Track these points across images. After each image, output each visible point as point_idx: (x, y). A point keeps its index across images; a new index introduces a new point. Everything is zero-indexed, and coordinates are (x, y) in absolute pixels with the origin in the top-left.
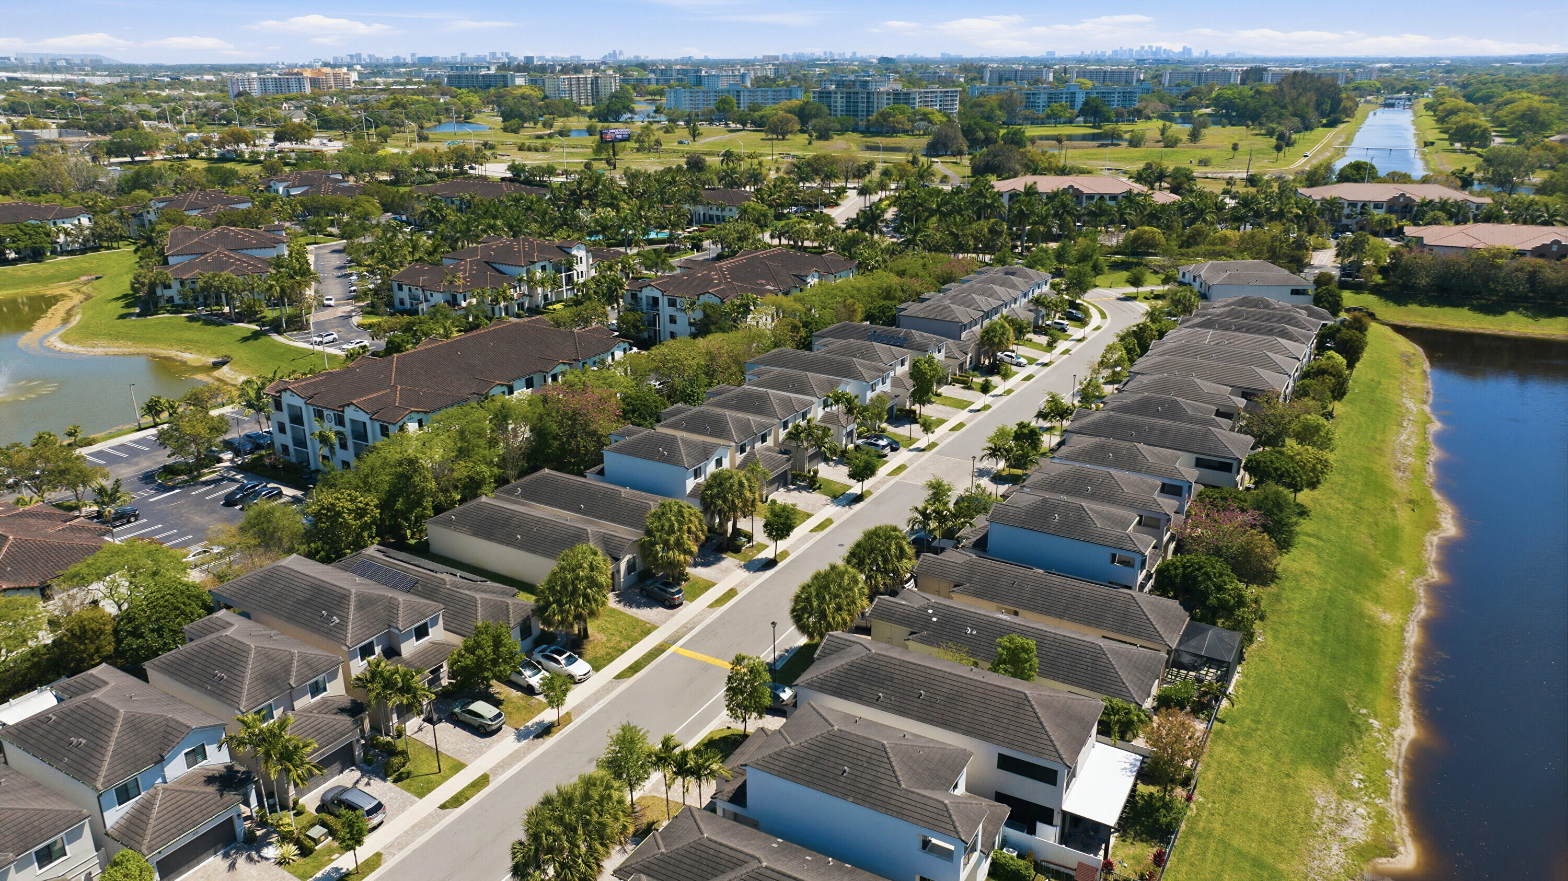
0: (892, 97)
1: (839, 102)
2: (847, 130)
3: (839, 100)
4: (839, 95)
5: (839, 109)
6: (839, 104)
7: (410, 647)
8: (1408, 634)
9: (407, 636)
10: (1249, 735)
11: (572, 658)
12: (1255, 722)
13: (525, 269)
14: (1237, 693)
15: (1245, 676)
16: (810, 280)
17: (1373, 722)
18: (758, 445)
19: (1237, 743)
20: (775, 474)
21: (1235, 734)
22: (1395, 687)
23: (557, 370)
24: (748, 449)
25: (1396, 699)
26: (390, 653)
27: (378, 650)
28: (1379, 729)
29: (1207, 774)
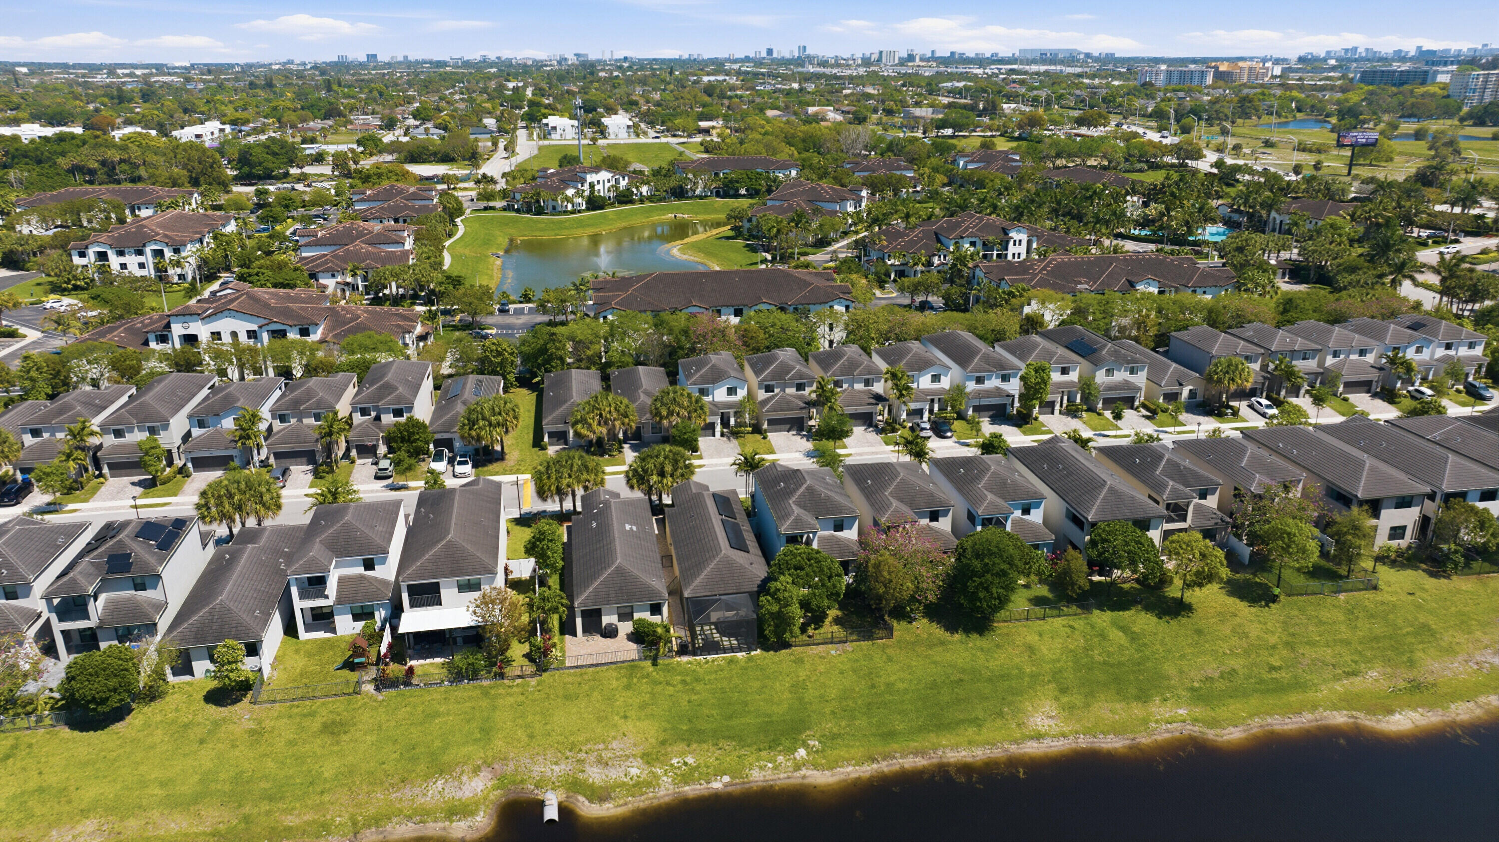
7: (388, 419)
8: (1035, 745)
9: (387, 411)
10: (657, 683)
11: (465, 463)
12: (684, 682)
13: (953, 241)
14: (713, 661)
15: (750, 659)
16: (1141, 287)
17: (802, 752)
18: (791, 391)
19: (635, 680)
20: (780, 415)
21: (648, 676)
22: (898, 755)
23: (757, 308)
24: (777, 390)
25: (874, 760)
26: (378, 418)
27: (373, 414)
28: (795, 759)
29: (568, 677)
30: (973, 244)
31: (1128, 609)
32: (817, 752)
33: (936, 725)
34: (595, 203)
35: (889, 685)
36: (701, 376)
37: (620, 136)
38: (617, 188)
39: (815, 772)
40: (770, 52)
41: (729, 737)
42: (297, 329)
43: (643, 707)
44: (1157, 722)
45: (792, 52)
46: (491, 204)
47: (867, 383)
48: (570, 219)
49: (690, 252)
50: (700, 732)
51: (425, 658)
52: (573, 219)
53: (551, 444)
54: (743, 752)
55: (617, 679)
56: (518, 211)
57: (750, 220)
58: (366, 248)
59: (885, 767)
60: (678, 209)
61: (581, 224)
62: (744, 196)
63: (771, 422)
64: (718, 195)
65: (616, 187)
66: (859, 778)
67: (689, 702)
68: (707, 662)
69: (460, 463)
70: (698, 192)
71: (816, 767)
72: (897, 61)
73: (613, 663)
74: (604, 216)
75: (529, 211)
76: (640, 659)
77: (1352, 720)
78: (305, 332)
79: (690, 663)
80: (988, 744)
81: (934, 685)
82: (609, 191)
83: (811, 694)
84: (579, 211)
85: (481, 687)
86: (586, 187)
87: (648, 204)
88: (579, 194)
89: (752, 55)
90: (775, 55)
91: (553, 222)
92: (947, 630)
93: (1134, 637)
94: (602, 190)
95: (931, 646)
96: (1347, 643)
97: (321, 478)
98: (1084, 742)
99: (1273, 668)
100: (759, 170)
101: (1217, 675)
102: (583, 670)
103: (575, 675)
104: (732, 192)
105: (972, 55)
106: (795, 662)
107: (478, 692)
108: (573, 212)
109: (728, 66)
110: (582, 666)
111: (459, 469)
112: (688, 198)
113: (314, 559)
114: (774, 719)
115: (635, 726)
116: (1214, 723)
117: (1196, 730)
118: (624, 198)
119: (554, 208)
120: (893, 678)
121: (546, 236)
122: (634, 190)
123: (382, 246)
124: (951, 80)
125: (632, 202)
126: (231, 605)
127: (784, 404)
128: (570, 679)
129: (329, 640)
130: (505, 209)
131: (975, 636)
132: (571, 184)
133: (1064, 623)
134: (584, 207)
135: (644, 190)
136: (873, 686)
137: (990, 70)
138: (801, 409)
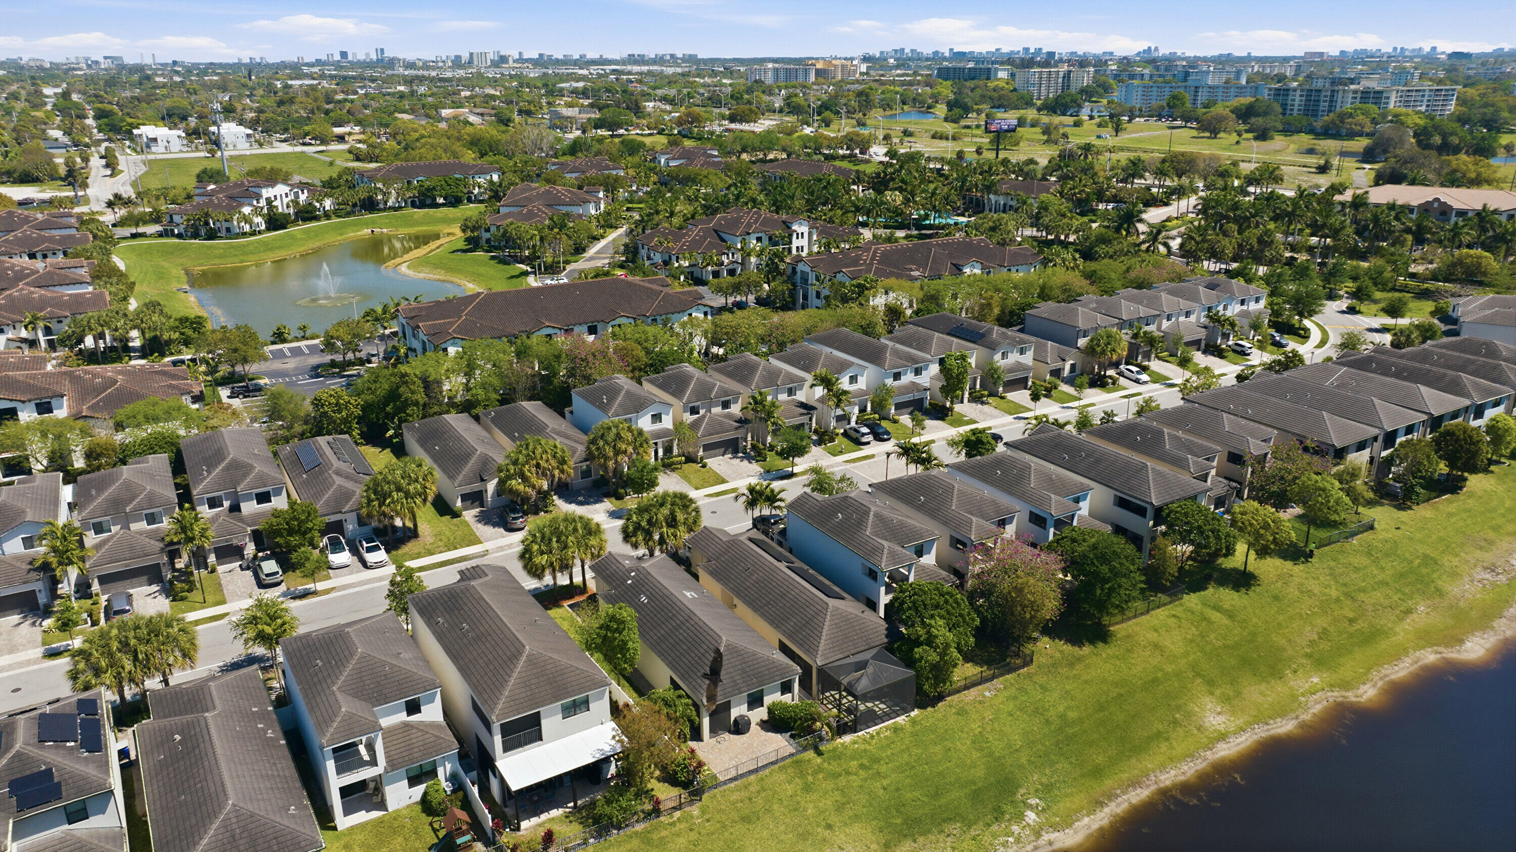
0: (1359, 95)
1: (1297, 100)
2: (1301, 132)
3: (1298, 98)
4: (1298, 93)
5: (1296, 108)
6: (1297, 103)
7: (249, 507)
8: (1225, 746)
9: (248, 498)
10: (836, 776)
11: (377, 548)
12: (862, 766)
13: (740, 238)
14: (878, 734)
15: (914, 722)
16: (967, 270)
17: (1031, 816)
18: (717, 410)
19: (810, 778)
20: (716, 439)
21: (820, 769)
22: (1118, 792)
23: (617, 322)
24: (702, 412)
25: (1101, 804)
26: (235, 508)
27: (226, 504)
28: (1029, 825)
29: (734, 793)
30: (759, 239)
31: (1205, 588)
32: (1044, 810)
33: (1130, 750)
34: (275, 222)
35: (1062, 717)
36: (620, 405)
37: (239, 146)
38: (298, 203)
39: (1057, 834)
40: (344, 54)
41: (950, 819)
42: (32, 405)
43: (840, 808)
44: (1303, 695)
45: (367, 54)
46: (141, 230)
47: (791, 392)
48: (252, 243)
49: (426, 270)
50: (917, 821)
51: (537, 814)
52: (257, 241)
53: (466, 509)
54: (973, 833)
55: (790, 783)
56: (180, 236)
57: (488, 230)
58: (38, 293)
59: (1117, 807)
60: (373, 223)
61: (268, 247)
62: (443, 205)
63: (707, 448)
64: (414, 205)
65: (295, 202)
66: (1101, 829)
67: (885, 789)
68: (872, 737)
69: (369, 550)
70: (390, 204)
71: (1055, 827)
72: (489, 63)
73: (772, 763)
74: (292, 237)
75: (196, 236)
76: (798, 752)
77: (1439, 656)
78: (44, 408)
79: (855, 742)
80: (1187, 756)
81: (1101, 708)
82: (288, 207)
83: (998, 747)
84: (260, 232)
85: (636, 833)
86: (263, 203)
87: (335, 220)
88: (257, 211)
89: (324, 58)
90: (350, 58)
91: (232, 247)
92: (1073, 644)
93: (1230, 615)
94: (281, 206)
95: (1071, 665)
96: (1385, 583)
97: (183, 599)
98: (1261, 733)
99: (1352, 621)
100: (457, 176)
101: (1315, 637)
102: (744, 780)
103: (738, 789)
104: (429, 201)
105: (561, 57)
106: (958, 714)
107: (635, 843)
108: (253, 233)
109: (306, 70)
110: (742, 776)
111: (371, 558)
112: (380, 210)
113: (350, 716)
114: (980, 784)
115: (847, 835)
116: (1346, 685)
117: (1336, 695)
118: (306, 214)
119: (228, 230)
120: (1061, 709)
121: (230, 263)
122: (317, 205)
123: (57, 289)
124: (567, 81)
125: (316, 218)
126: (250, 807)
127: (716, 426)
128: (735, 796)
129: (380, 822)
130: (160, 235)
131: (1100, 645)
132: (247, 201)
133: (1167, 613)
134: (263, 227)
135: (328, 204)
136: (1047, 722)
137: (594, 70)
138: (737, 428)
